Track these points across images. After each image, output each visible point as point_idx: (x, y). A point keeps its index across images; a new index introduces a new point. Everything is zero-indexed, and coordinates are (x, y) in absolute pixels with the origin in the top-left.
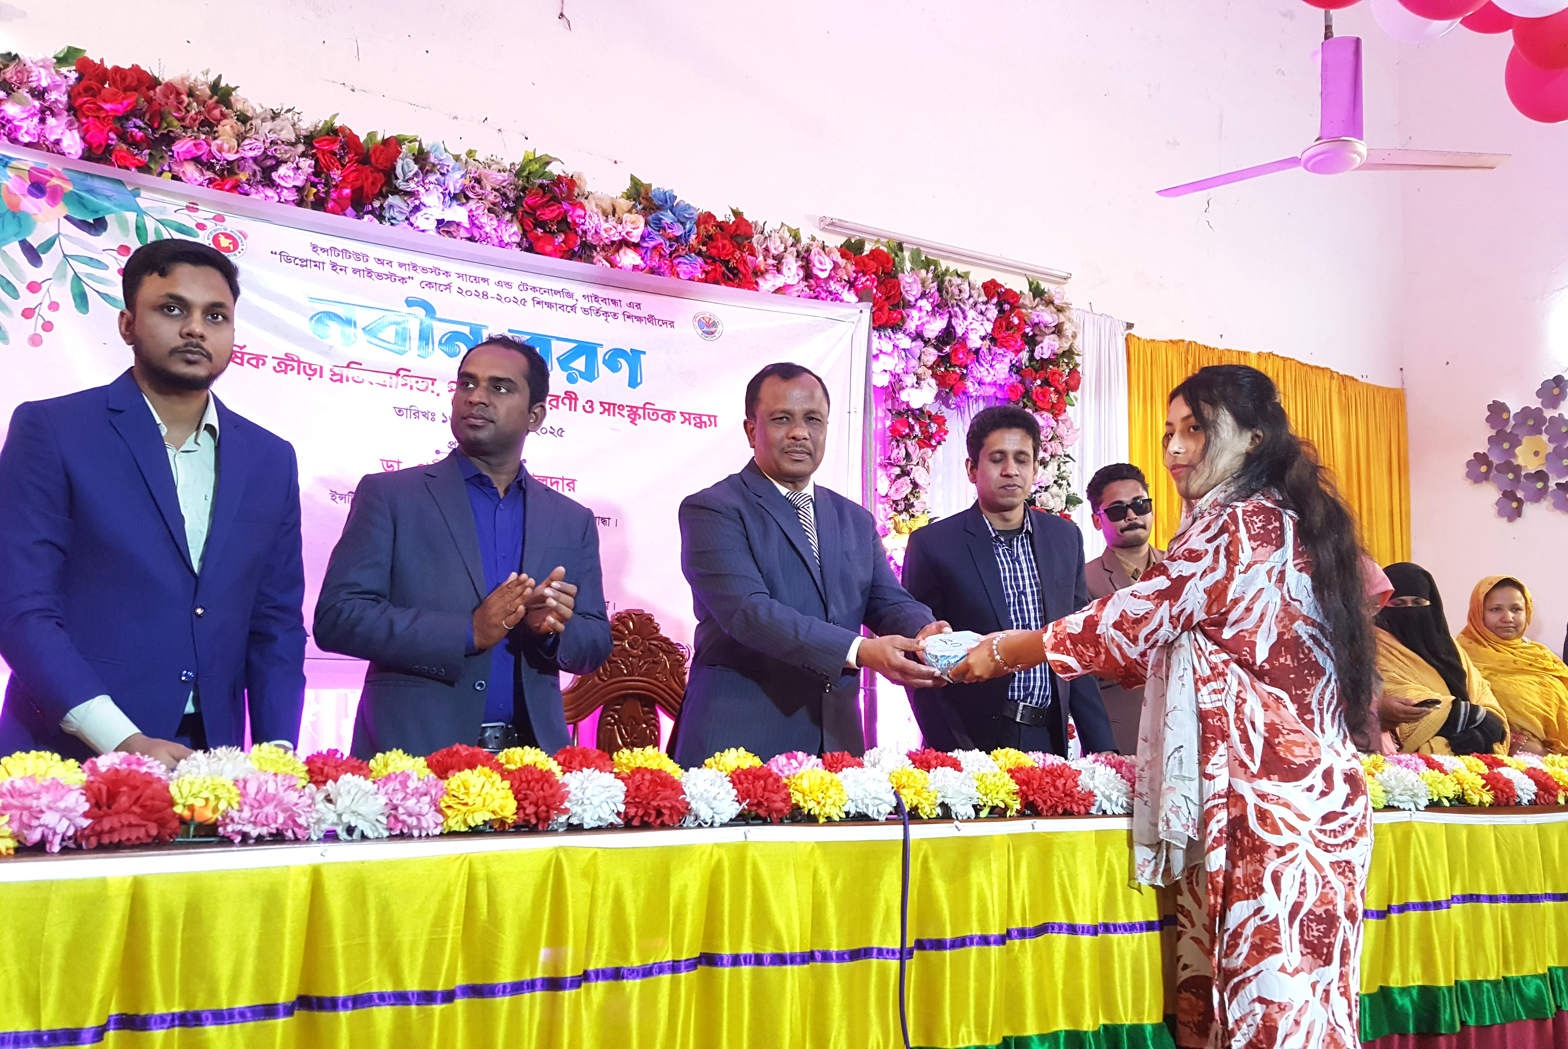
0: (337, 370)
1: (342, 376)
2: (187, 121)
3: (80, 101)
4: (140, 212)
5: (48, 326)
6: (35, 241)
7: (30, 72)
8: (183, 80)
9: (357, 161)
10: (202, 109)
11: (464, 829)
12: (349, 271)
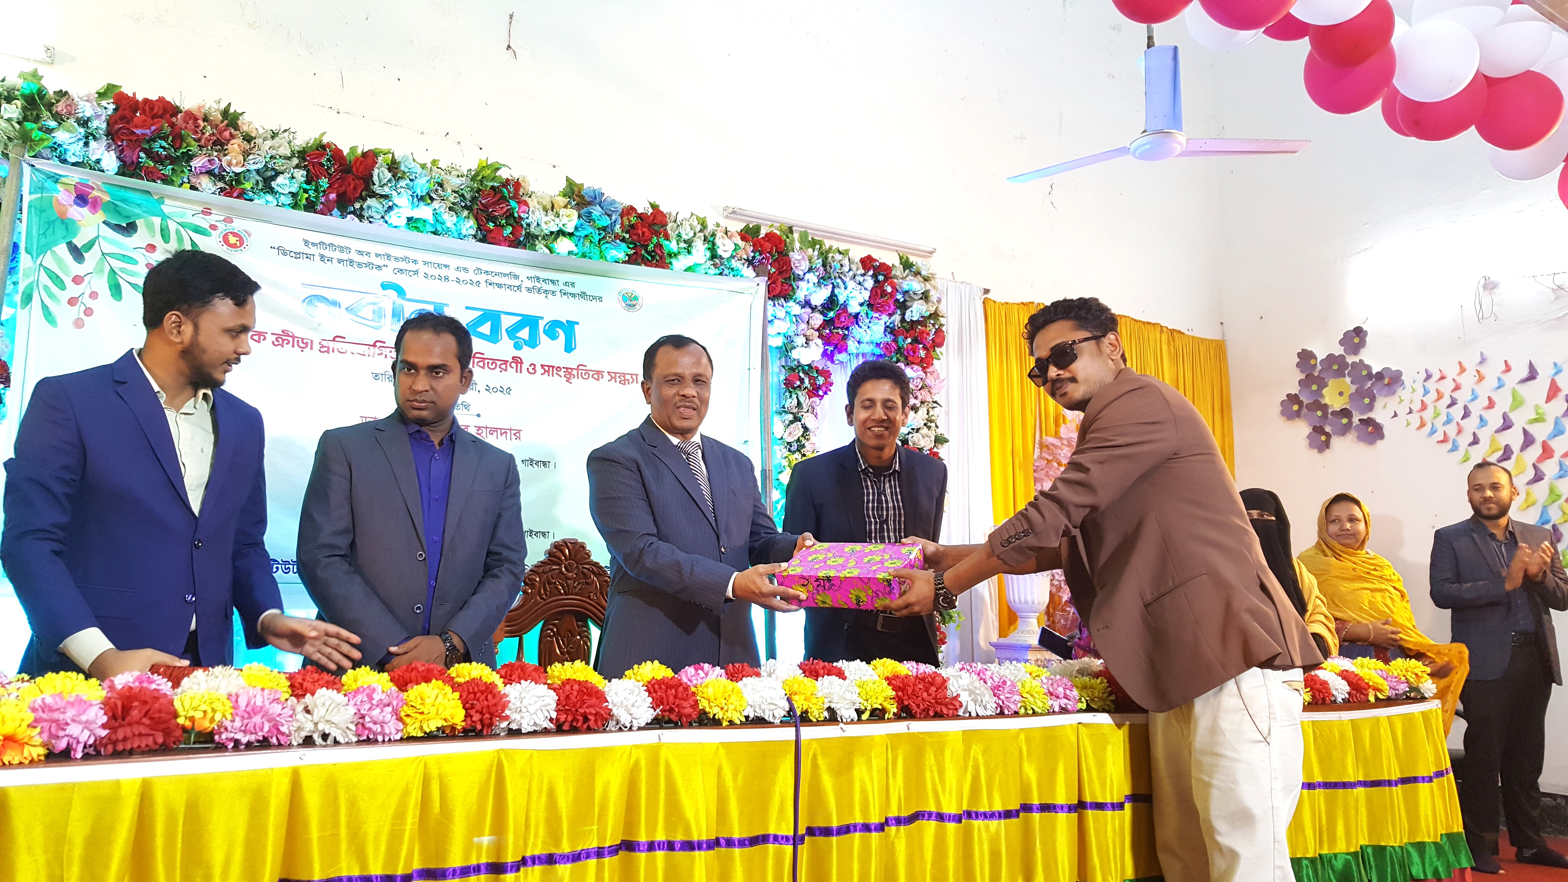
0: (324, 343)
1: (328, 348)
2: (203, 141)
3: (117, 127)
4: (164, 217)
5: (88, 312)
6: (79, 242)
7: (76, 105)
8: (199, 108)
9: (341, 171)
10: (215, 131)
11: (420, 734)
12: (335, 261)
